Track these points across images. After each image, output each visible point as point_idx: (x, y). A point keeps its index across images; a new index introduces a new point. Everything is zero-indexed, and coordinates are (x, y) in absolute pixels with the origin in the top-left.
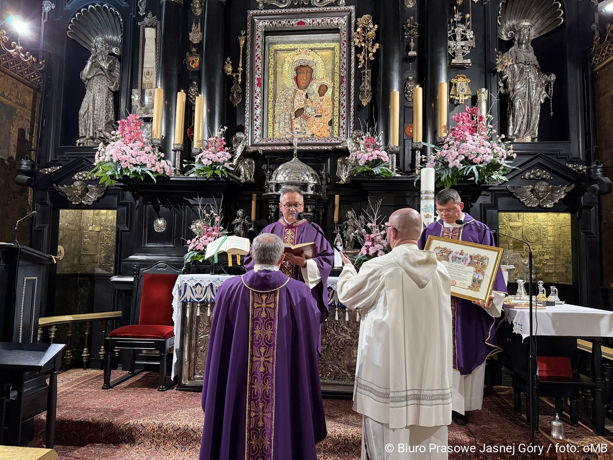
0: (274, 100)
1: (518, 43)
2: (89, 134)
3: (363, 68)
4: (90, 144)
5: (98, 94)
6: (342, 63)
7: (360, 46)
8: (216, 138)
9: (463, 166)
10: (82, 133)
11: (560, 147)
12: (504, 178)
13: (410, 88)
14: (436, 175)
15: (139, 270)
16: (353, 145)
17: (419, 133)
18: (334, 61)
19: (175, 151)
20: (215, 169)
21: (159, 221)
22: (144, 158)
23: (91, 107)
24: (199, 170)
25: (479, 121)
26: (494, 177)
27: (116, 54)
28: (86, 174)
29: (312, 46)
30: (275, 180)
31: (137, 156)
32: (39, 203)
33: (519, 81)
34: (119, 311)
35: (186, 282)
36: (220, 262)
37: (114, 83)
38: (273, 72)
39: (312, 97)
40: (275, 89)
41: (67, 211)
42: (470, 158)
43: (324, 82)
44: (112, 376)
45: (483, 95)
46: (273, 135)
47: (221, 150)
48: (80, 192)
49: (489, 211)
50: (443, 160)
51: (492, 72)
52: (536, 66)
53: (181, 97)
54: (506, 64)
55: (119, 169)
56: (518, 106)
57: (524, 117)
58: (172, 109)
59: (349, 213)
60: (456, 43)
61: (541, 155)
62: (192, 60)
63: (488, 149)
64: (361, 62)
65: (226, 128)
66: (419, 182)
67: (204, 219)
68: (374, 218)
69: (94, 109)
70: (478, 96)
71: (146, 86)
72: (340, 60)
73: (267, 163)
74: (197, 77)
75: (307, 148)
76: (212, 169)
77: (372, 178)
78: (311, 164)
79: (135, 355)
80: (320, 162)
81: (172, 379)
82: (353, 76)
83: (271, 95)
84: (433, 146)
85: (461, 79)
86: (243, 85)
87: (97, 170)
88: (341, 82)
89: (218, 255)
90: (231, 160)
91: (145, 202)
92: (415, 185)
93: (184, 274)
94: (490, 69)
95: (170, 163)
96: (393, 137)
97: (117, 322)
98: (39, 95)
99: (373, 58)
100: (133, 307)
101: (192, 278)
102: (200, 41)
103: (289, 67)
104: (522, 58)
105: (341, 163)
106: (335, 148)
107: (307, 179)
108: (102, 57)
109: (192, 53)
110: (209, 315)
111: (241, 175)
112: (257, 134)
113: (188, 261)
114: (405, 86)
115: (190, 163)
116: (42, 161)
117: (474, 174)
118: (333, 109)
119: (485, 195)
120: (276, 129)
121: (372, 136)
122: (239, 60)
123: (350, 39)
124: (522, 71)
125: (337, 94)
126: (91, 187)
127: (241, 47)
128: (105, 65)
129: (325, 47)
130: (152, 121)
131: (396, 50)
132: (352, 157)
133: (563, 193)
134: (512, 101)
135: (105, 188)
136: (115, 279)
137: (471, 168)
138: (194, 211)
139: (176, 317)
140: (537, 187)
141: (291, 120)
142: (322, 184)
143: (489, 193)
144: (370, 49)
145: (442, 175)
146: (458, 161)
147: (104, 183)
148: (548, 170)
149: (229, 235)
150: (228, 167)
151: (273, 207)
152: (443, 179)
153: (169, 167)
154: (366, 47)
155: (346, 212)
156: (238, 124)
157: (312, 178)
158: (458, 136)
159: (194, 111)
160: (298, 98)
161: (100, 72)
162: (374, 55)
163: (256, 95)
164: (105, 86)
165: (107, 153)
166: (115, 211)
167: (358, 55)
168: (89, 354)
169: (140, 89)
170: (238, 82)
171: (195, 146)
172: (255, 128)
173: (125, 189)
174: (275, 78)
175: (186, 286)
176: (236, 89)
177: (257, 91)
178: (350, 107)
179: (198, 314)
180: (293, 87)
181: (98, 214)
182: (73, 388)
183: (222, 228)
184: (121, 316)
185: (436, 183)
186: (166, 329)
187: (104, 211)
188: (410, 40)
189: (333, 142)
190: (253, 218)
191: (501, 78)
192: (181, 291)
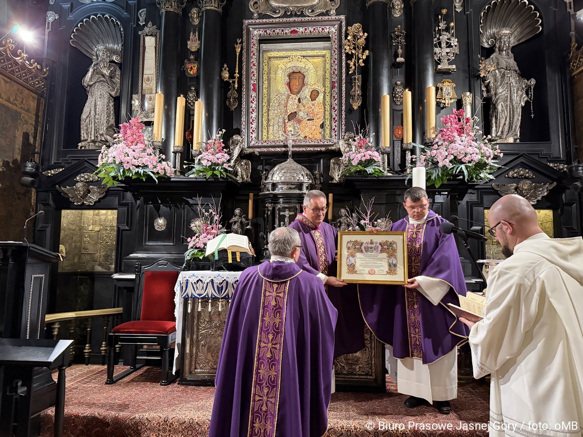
0: (269, 105)
1: (499, 50)
2: (91, 138)
3: (354, 73)
4: (92, 147)
5: (99, 99)
6: (333, 69)
7: (350, 53)
8: (215, 140)
9: (453, 165)
10: (84, 137)
11: (541, 148)
12: (491, 177)
13: (398, 92)
14: (427, 173)
15: (141, 267)
16: (346, 146)
17: (409, 135)
18: (325, 67)
19: (175, 153)
20: (214, 169)
21: (159, 220)
22: (145, 160)
23: (93, 112)
24: (199, 171)
25: (466, 123)
26: (482, 175)
27: (116, 61)
28: (88, 175)
29: (304, 53)
30: (272, 179)
31: (139, 158)
32: (42, 204)
33: (500, 85)
34: (120, 307)
35: (187, 278)
36: (220, 259)
37: (114, 89)
38: (267, 78)
39: (304, 102)
40: (269, 94)
41: (68, 211)
42: (459, 158)
43: (316, 87)
44: (115, 371)
45: (468, 98)
46: (268, 138)
47: (220, 151)
48: (82, 193)
49: (475, 208)
50: (433, 160)
51: (475, 77)
52: (516, 71)
53: (181, 101)
54: (489, 70)
55: (121, 170)
56: (500, 109)
57: (506, 119)
58: (171, 113)
59: (343, 211)
60: (441, 50)
61: (523, 155)
62: (190, 67)
63: (476, 149)
64: (351, 68)
65: (224, 130)
66: (410, 181)
67: (203, 218)
68: (366, 216)
69: (96, 114)
70: (463, 99)
71: (145, 92)
72: (332, 66)
73: (262, 164)
74: (195, 83)
75: (301, 149)
76: (211, 170)
77: (365, 177)
78: (306, 164)
79: (137, 351)
80: (313, 162)
81: (174, 373)
82: (344, 81)
83: (265, 100)
84: (423, 147)
85: (446, 84)
86: (239, 90)
87: (100, 171)
88: (333, 87)
89: (218, 251)
90: (229, 161)
91: (146, 202)
92: (406, 184)
93: (184, 270)
94: (474, 75)
95: (171, 164)
96: (385, 138)
97: (117, 318)
98: (43, 101)
99: (363, 65)
100: (135, 303)
101: (194, 275)
102: (198, 49)
103: (282, 74)
104: (503, 64)
105: (334, 164)
106: (328, 149)
107: (302, 178)
108: (104, 65)
109: (190, 60)
110: (210, 310)
111: (238, 175)
112: (253, 137)
113: (188, 258)
114: (393, 91)
115: (191, 164)
116: (45, 163)
117: (464, 173)
118: (324, 112)
119: (471, 193)
120: (271, 131)
121: (364, 137)
122: (236, 67)
123: (340, 46)
124: (503, 76)
125: (328, 99)
126: (92, 188)
127: (238, 54)
128: (106, 72)
129: (316, 54)
130: (153, 124)
131: (385, 56)
132: (345, 157)
133: (545, 190)
134: (495, 105)
135: (107, 189)
136: (116, 276)
137: (460, 167)
138: (193, 211)
139: (178, 312)
140: (520, 185)
141: (285, 123)
142: (316, 184)
143: (475, 191)
144: (360, 55)
145: (432, 174)
146: (447, 160)
147: (105, 185)
148: (531, 168)
149: (227, 233)
150: (227, 168)
151: (270, 205)
152: (433, 177)
153: (169, 168)
154: (357, 54)
155: (340, 210)
156: (235, 127)
157: (306, 177)
158: (447, 137)
159: (194, 115)
160: (290, 102)
161: (102, 79)
162: (364, 61)
163: (251, 99)
164: (107, 92)
165: (109, 155)
166: (115, 211)
167: (349, 62)
168: (91, 350)
169: (140, 94)
170: (234, 88)
171: (195, 148)
172: (251, 131)
173: (126, 189)
174: (269, 84)
175: (187, 283)
176: (232, 94)
177: (253, 96)
178: (342, 111)
179: (200, 309)
180: (286, 93)
181: (98, 215)
182: (77, 383)
183: (220, 226)
184: (122, 312)
185: (427, 181)
186: (169, 325)
187: (104, 212)
188: (398, 48)
189: (326, 143)
190: (250, 216)
191: (484, 82)
192: (182, 287)
